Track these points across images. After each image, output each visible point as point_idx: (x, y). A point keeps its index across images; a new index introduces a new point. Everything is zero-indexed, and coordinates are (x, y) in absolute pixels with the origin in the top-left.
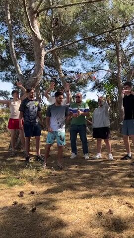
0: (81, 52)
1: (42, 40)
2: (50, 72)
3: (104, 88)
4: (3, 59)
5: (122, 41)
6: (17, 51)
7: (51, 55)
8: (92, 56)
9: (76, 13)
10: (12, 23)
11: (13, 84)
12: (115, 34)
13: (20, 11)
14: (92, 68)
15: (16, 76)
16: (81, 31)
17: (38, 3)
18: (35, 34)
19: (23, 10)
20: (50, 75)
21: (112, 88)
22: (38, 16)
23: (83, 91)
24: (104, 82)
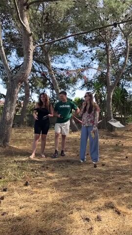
0: (71, 50)
1: (32, 34)
2: (40, 69)
3: (93, 86)
5: (112, 40)
6: (7, 45)
7: (41, 51)
8: (82, 54)
9: (67, 9)
11: (2, 79)
12: (105, 33)
14: (82, 66)
16: (73, 29)
18: (24, 26)
19: (13, 3)
20: (40, 72)
21: (101, 87)
22: (28, 8)
23: (72, 89)
24: (93, 81)
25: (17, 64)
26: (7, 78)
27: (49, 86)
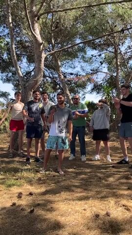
0: (80, 55)
1: (43, 43)
2: (50, 74)
3: (102, 90)
4: (3, 61)
5: (121, 44)
6: (18, 52)
7: (51, 57)
8: (91, 59)
9: (76, 16)
10: (13, 25)
11: (14, 85)
12: (114, 37)
13: (21, 14)
14: (91, 70)
15: (17, 77)
16: (81, 34)
17: (38, 7)
18: (35, 37)
19: (23, 13)
20: (50, 77)
21: (111, 90)
22: (38, 19)
23: (82, 93)
24: (103, 84)
25: (28, 70)
26: (18, 84)
27: (59, 91)
